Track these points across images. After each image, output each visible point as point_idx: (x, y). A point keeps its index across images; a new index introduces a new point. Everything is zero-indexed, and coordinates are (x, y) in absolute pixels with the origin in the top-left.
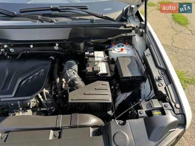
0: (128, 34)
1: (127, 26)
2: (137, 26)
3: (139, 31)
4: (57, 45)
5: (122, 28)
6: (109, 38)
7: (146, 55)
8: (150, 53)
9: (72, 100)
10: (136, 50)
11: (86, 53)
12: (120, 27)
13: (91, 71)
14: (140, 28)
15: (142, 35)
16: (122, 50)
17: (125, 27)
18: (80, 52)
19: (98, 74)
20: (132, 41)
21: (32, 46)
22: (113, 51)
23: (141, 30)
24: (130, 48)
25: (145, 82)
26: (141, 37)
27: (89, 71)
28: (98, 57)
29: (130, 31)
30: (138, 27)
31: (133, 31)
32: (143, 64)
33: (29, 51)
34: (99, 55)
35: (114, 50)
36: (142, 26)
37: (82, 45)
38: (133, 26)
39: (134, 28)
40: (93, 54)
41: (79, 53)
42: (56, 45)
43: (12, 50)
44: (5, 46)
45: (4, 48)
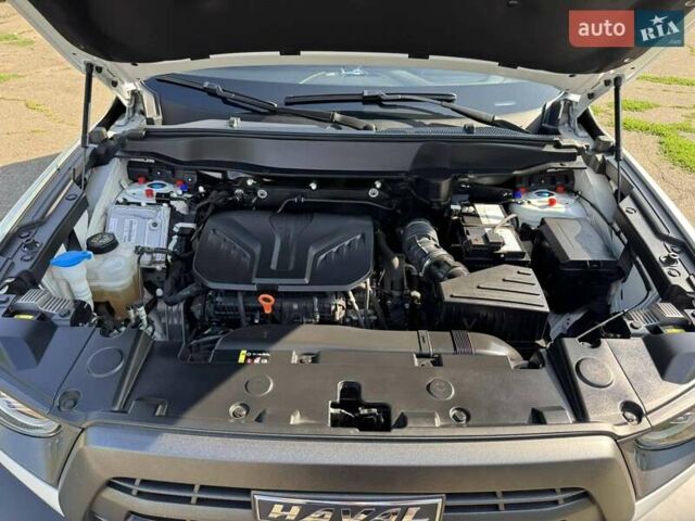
0: (568, 165)
1: (563, 143)
2: (587, 146)
3: (593, 159)
4: (378, 185)
5: (549, 149)
6: (516, 173)
7: (624, 210)
8: (633, 207)
9: (452, 296)
10: (592, 205)
11: (453, 207)
12: (544, 146)
13: (481, 242)
14: (596, 150)
15: (602, 169)
16: (552, 203)
17: (557, 145)
18: (439, 203)
19: (500, 251)
20: (573, 184)
21: (314, 186)
22: (526, 206)
23: (599, 157)
24: (573, 201)
25: (624, 281)
26: (597, 175)
27: (474, 243)
28: (487, 217)
29: (572, 157)
30: (591, 148)
31: (579, 158)
32: (618, 234)
33: (306, 198)
34: (490, 213)
35: (529, 202)
36: (600, 148)
37: (445, 185)
38: (578, 145)
39: (581, 151)
40: (471, 209)
41: (436, 207)
42: (374, 186)
43: (262, 193)
44: (250, 182)
45: (244, 186)
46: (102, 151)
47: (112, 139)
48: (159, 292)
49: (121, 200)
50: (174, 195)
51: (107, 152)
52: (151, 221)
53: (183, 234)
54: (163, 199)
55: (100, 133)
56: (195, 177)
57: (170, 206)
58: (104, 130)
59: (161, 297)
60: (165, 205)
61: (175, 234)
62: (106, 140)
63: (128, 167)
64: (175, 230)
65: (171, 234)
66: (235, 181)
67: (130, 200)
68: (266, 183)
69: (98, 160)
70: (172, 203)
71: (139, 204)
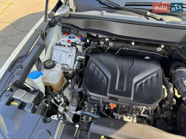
33: (129, 48)
43: (111, 44)
44: (107, 40)
45: (104, 41)
46: (53, 22)
47: (56, 16)
48: (70, 81)
49: (58, 43)
50: (78, 43)
51: (55, 22)
52: (69, 54)
53: (80, 61)
54: (74, 45)
55: (52, 14)
56: (86, 35)
57: (76, 48)
58: (54, 13)
59: (70, 83)
60: (74, 47)
61: (77, 60)
62: (54, 17)
63: (62, 28)
64: (77, 59)
65: (75, 60)
66: (101, 38)
67: (62, 43)
68: (113, 41)
69: (51, 25)
70: (77, 46)
71: (65, 46)
